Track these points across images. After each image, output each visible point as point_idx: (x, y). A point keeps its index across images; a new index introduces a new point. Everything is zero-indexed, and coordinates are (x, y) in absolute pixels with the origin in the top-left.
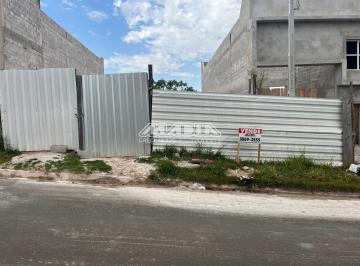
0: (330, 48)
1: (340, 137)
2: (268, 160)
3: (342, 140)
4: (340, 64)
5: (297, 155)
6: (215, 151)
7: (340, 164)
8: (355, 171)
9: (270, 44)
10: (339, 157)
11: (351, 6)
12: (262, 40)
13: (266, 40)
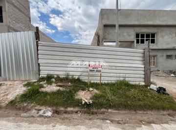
0: (130, 36)
1: (143, 69)
2: (106, 82)
3: (144, 71)
4: (134, 42)
5: (122, 79)
6: (77, 77)
7: (143, 84)
8: (155, 89)
9: (109, 34)
10: (143, 80)
11: (138, 20)
12: (106, 32)
13: (107, 32)
